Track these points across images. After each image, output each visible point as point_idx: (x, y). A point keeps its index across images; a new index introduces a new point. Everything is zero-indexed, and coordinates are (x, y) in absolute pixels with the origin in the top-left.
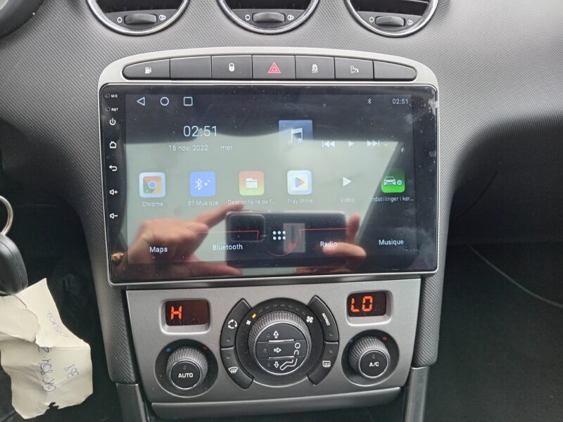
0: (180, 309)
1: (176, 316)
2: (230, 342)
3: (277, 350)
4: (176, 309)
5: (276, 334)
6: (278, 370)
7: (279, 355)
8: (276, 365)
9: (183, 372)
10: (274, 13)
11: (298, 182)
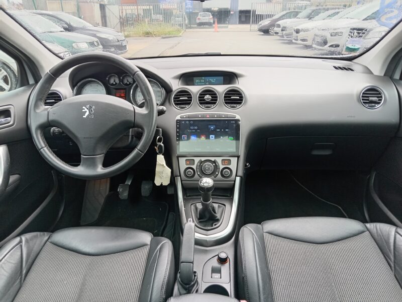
2: (198, 168)
3: (207, 169)
5: (207, 166)
6: (207, 173)
9: (189, 172)
10: (209, 105)
11: (212, 137)
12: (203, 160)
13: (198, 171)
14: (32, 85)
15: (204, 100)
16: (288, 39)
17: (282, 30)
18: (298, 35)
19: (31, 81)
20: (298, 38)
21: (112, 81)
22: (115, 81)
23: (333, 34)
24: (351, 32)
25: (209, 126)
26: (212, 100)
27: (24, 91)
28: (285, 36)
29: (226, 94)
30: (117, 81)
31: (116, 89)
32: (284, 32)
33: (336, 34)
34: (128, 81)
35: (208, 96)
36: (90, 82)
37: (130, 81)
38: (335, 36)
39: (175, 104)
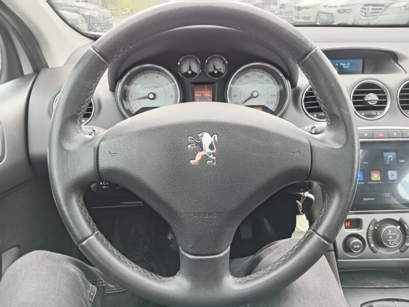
0: (349, 223)
1: (347, 225)
2: (370, 234)
3: (391, 237)
4: (348, 223)
5: (390, 231)
6: (391, 245)
7: (392, 239)
8: (390, 243)
9: (356, 245)
10: (373, 112)
11: (392, 175)
12: (378, 220)
13: (371, 241)
14: (30, 76)
15: (365, 102)
16: (288, 17)
17: (281, 8)
18: (300, 12)
19: (27, 69)
20: (300, 16)
21: (185, 69)
22: (190, 69)
23: (340, 11)
24: (364, 9)
25: (385, 154)
26: (379, 103)
27: (17, 89)
28: (284, 14)
29: (402, 91)
30: (195, 68)
31: (195, 84)
32: (283, 10)
33: (344, 11)
34: (215, 69)
35: (372, 94)
36: (143, 71)
37: (218, 68)
38: (343, 13)
39: (307, 110)
